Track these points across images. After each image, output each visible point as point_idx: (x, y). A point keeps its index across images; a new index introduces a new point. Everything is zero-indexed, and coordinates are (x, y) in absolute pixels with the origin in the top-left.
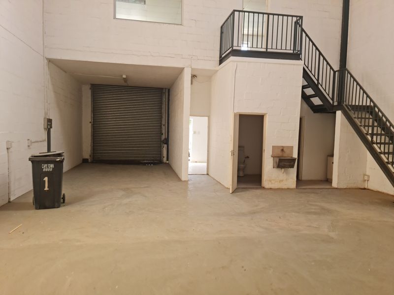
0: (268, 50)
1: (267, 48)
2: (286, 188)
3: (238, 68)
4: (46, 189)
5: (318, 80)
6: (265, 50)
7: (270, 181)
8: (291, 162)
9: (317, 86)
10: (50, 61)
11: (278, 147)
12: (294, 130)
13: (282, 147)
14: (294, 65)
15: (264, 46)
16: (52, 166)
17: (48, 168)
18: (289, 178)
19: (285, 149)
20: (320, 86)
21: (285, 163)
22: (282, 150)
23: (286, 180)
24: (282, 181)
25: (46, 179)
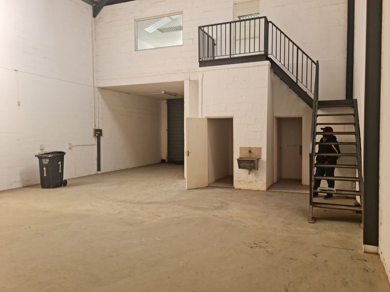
0: (232, 56)
1: (230, 55)
2: (256, 189)
3: (204, 77)
4: (45, 175)
5: (297, 78)
6: (229, 57)
7: (239, 181)
8: (250, 164)
9: (296, 84)
10: (102, 89)
11: (245, 148)
12: (262, 131)
13: (250, 148)
14: (258, 66)
15: (228, 53)
16: (48, 160)
17: (46, 161)
18: (259, 181)
19: (252, 151)
20: (299, 84)
21: (245, 164)
22: (250, 151)
23: (256, 181)
24: (252, 182)
25: (45, 169)
